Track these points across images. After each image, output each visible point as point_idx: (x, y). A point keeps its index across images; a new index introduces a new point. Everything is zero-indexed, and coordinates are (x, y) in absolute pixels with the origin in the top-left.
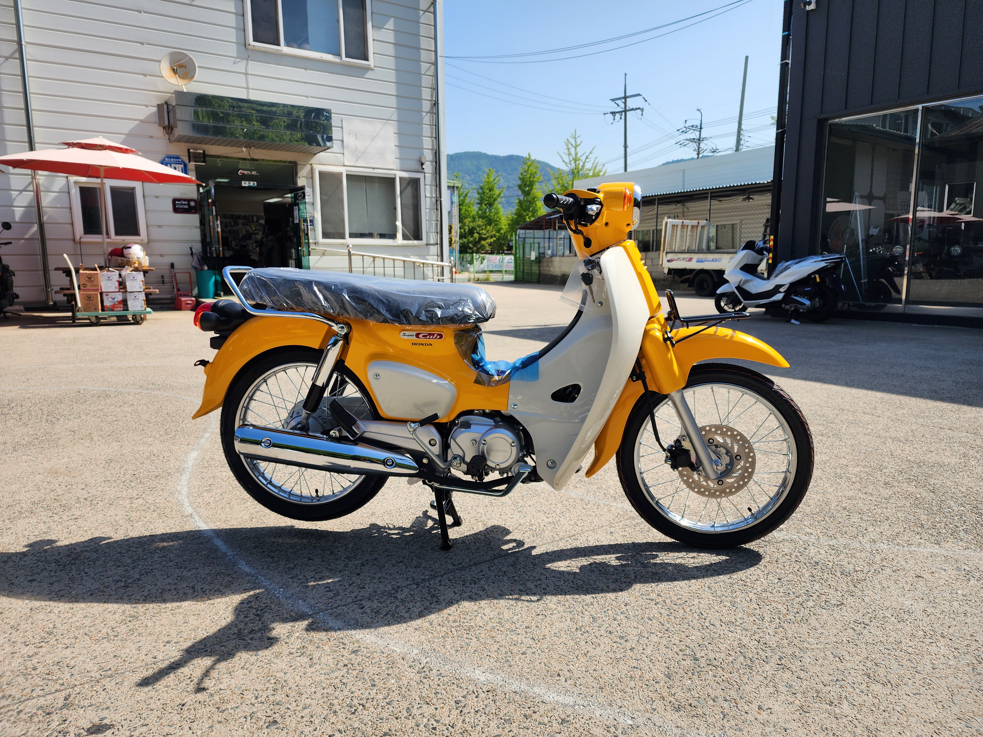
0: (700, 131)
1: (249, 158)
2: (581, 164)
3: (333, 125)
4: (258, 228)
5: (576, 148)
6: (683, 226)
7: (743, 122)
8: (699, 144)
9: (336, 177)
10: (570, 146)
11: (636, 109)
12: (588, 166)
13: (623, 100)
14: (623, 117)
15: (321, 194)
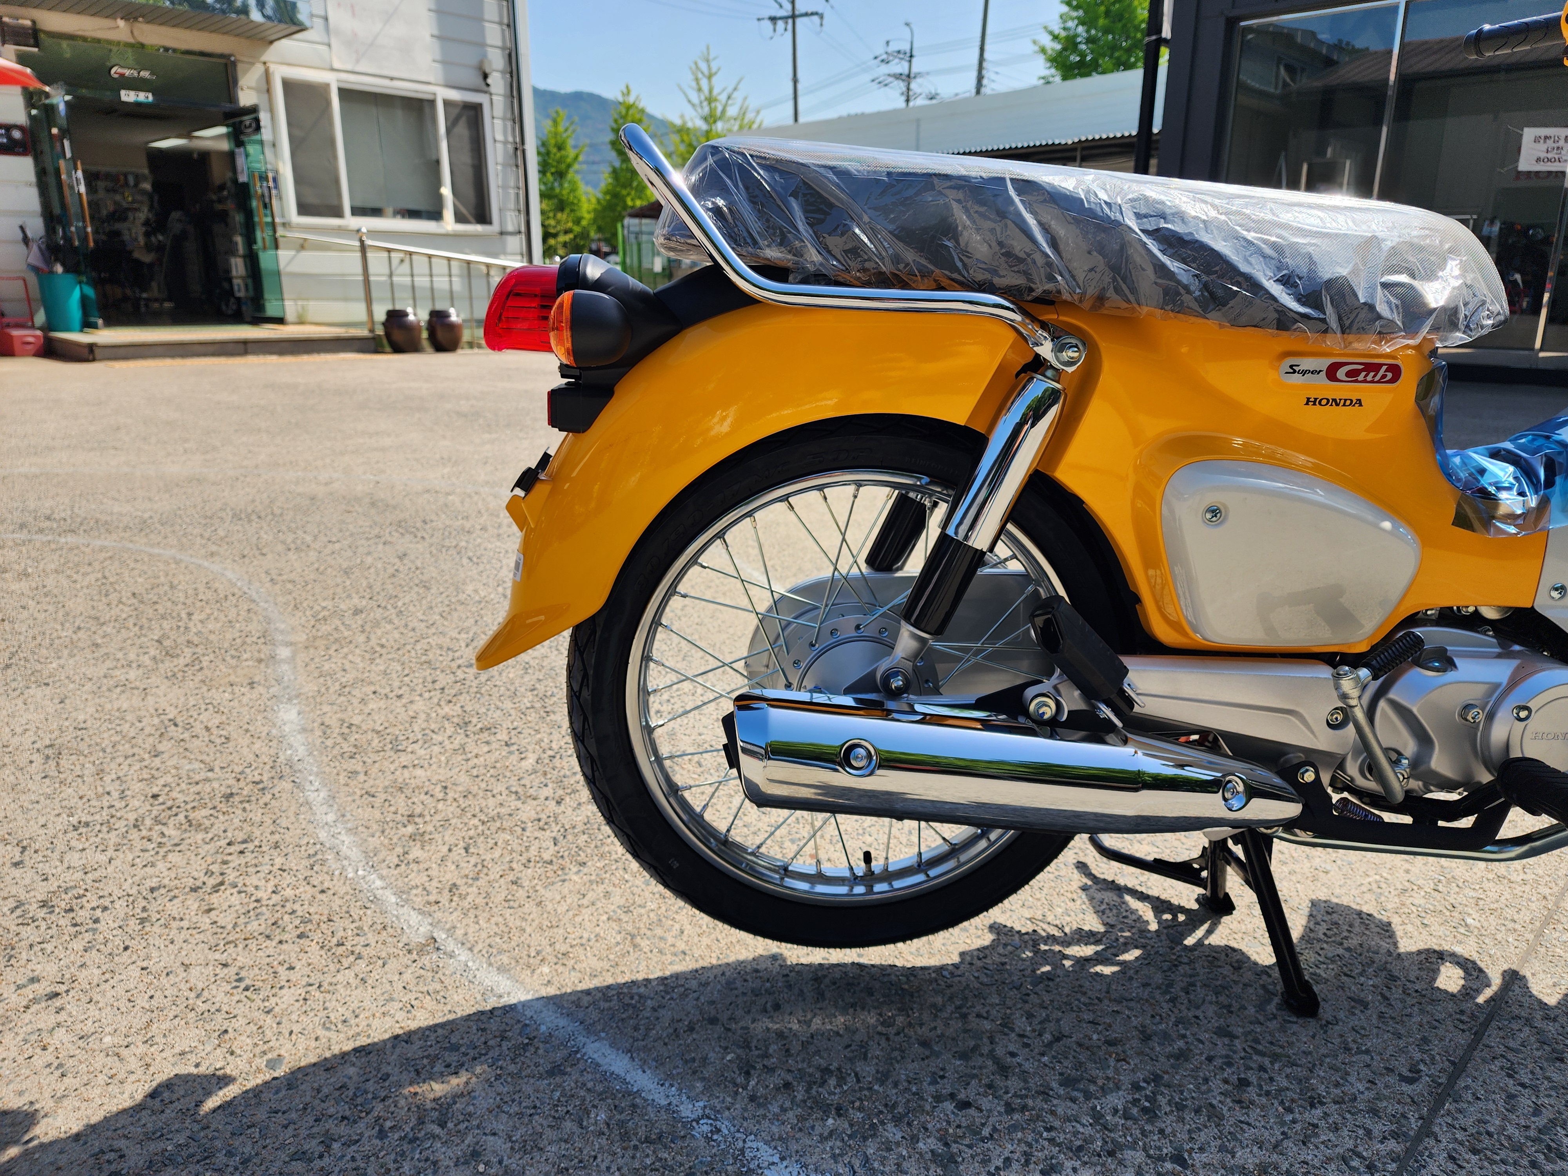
0: (910, 62)
1: (134, 41)
2: (720, 108)
4: (139, 198)
5: (710, 77)
7: (987, 47)
8: (909, 83)
9: (318, 92)
10: (700, 76)
11: (812, 14)
12: (732, 111)
14: (790, 26)
15: (290, 124)
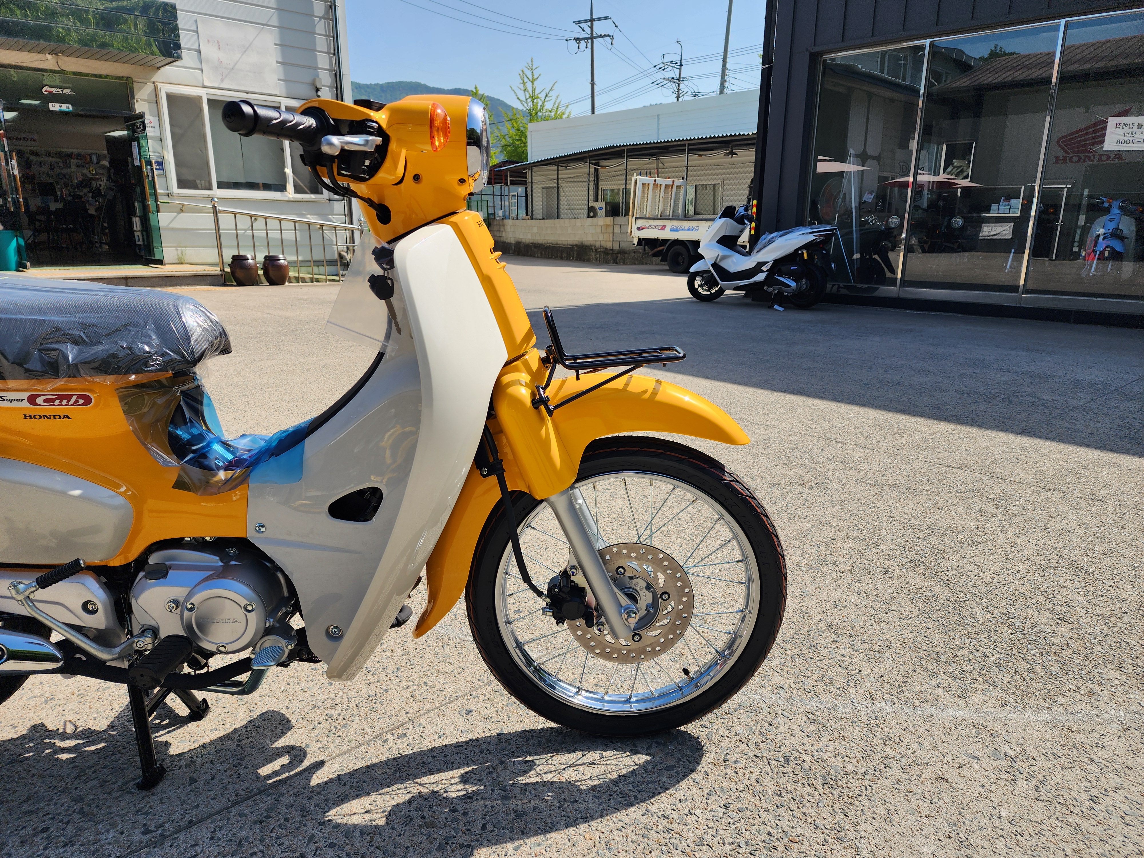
0: (680, 69)
1: (58, 69)
2: (540, 103)
3: (180, 27)
4: (101, 171)
5: (533, 82)
6: (655, 185)
7: (728, 60)
8: (679, 85)
9: (194, 102)
10: (526, 80)
11: (605, 36)
12: (548, 106)
13: (589, 24)
14: (589, 45)
15: (172, 125)
